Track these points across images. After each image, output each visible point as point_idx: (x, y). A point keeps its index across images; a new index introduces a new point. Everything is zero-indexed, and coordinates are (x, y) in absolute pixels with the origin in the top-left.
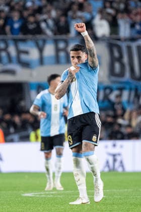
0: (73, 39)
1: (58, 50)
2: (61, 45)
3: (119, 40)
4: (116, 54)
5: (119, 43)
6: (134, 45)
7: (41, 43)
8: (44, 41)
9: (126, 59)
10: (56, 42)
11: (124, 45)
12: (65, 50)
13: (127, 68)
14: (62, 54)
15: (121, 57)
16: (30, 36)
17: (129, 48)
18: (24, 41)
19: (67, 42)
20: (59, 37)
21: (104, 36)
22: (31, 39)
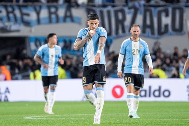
0: (61, 6)
1: (50, 13)
2: (53, 10)
3: (94, 6)
5: (94, 8)
6: (105, 10)
7: (38, 8)
8: (41, 7)
10: (49, 7)
11: (98, 10)
12: (56, 13)
14: (53, 16)
16: (30, 4)
17: (101, 12)
18: (26, 7)
19: (57, 8)
20: (51, 4)
21: (83, 3)
22: (31, 6)
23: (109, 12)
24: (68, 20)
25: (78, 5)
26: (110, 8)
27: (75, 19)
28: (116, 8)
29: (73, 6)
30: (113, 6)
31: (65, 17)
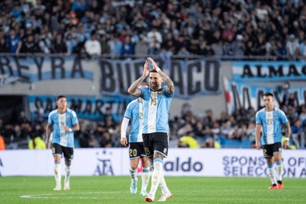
0: (68, 57)
1: (54, 67)
2: (58, 62)
3: (110, 58)
4: (107, 71)
5: (110, 61)
6: (123, 63)
7: (39, 60)
8: (42, 59)
9: (116, 76)
10: (53, 60)
11: (114, 63)
12: (61, 66)
13: (117, 83)
14: (58, 70)
15: (111, 74)
16: (29, 54)
17: (119, 66)
18: (24, 58)
19: (63, 61)
20: (56, 55)
22: (31, 57)
23: (128, 66)
24: (77, 74)
25: (89, 57)
26: (129, 61)
27: (86, 75)
28: (137, 61)
29: (83, 58)
30: (134, 59)
31: (74, 71)
